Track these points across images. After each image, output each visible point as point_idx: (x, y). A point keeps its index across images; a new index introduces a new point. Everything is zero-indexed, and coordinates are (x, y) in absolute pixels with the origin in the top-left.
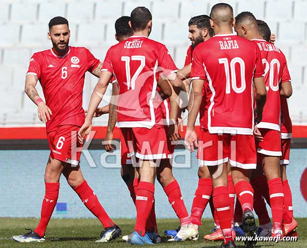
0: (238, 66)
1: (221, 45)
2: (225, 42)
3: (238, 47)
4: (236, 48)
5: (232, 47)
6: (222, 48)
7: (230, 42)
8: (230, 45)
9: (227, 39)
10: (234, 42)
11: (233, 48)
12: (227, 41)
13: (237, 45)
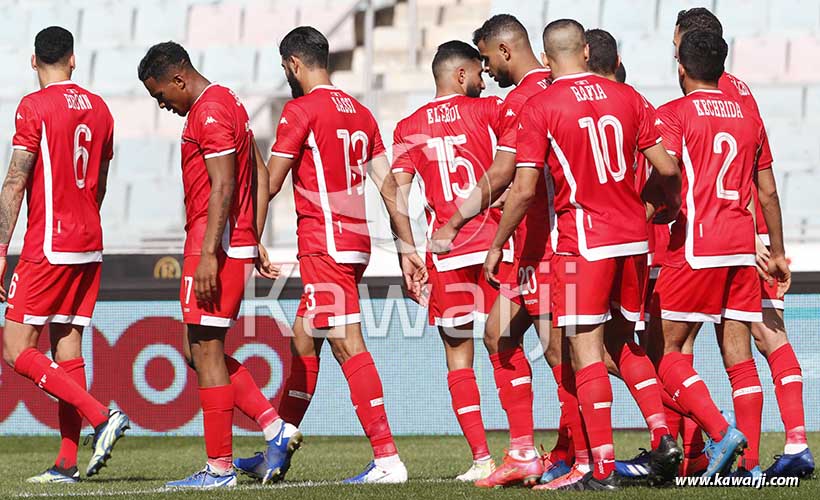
0: (610, 130)
1: (577, 94)
2: (581, 88)
3: (605, 97)
4: (601, 97)
5: (594, 96)
6: (579, 100)
7: (590, 88)
8: (590, 94)
9: (582, 83)
10: (595, 88)
11: (597, 98)
12: (583, 86)
13: (602, 92)
